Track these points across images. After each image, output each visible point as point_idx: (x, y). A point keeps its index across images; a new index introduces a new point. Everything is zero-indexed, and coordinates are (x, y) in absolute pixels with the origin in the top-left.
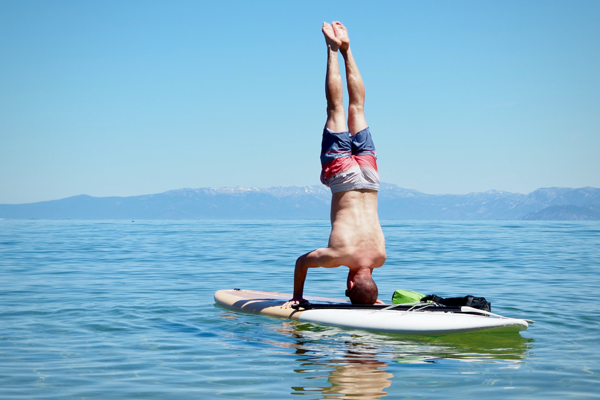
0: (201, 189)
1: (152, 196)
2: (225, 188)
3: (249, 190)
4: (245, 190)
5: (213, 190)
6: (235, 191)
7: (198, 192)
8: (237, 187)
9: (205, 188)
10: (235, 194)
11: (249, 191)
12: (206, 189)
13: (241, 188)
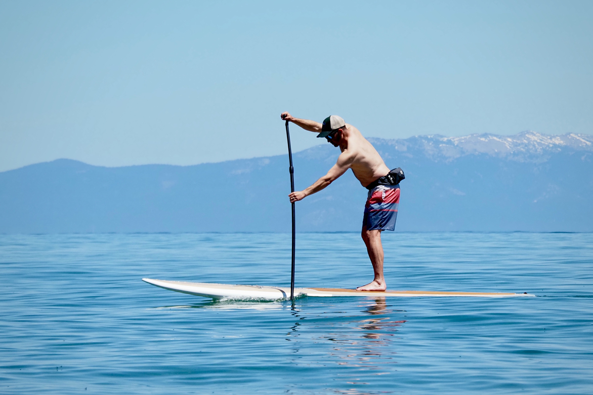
0: (413, 140)
1: (267, 162)
2: (485, 135)
3: (558, 141)
4: (548, 141)
5: (449, 142)
6: (516, 145)
7: (405, 149)
8: (522, 135)
9: (426, 138)
10: (515, 154)
11: (559, 146)
12: (429, 140)
13: (533, 138)
